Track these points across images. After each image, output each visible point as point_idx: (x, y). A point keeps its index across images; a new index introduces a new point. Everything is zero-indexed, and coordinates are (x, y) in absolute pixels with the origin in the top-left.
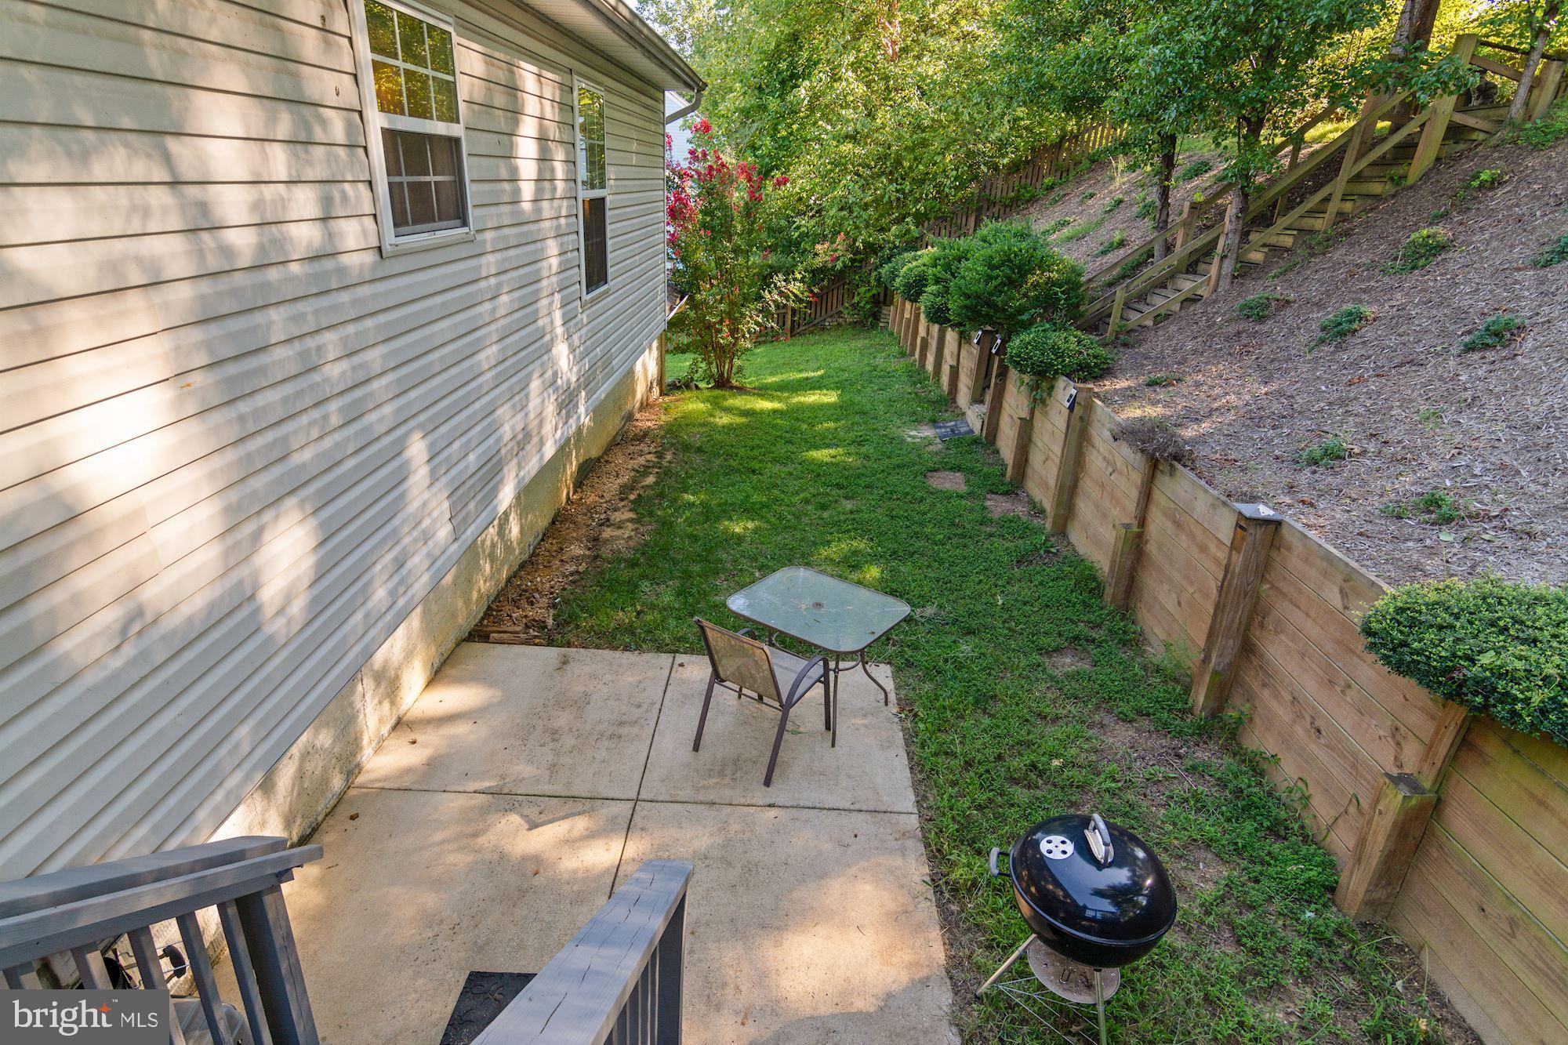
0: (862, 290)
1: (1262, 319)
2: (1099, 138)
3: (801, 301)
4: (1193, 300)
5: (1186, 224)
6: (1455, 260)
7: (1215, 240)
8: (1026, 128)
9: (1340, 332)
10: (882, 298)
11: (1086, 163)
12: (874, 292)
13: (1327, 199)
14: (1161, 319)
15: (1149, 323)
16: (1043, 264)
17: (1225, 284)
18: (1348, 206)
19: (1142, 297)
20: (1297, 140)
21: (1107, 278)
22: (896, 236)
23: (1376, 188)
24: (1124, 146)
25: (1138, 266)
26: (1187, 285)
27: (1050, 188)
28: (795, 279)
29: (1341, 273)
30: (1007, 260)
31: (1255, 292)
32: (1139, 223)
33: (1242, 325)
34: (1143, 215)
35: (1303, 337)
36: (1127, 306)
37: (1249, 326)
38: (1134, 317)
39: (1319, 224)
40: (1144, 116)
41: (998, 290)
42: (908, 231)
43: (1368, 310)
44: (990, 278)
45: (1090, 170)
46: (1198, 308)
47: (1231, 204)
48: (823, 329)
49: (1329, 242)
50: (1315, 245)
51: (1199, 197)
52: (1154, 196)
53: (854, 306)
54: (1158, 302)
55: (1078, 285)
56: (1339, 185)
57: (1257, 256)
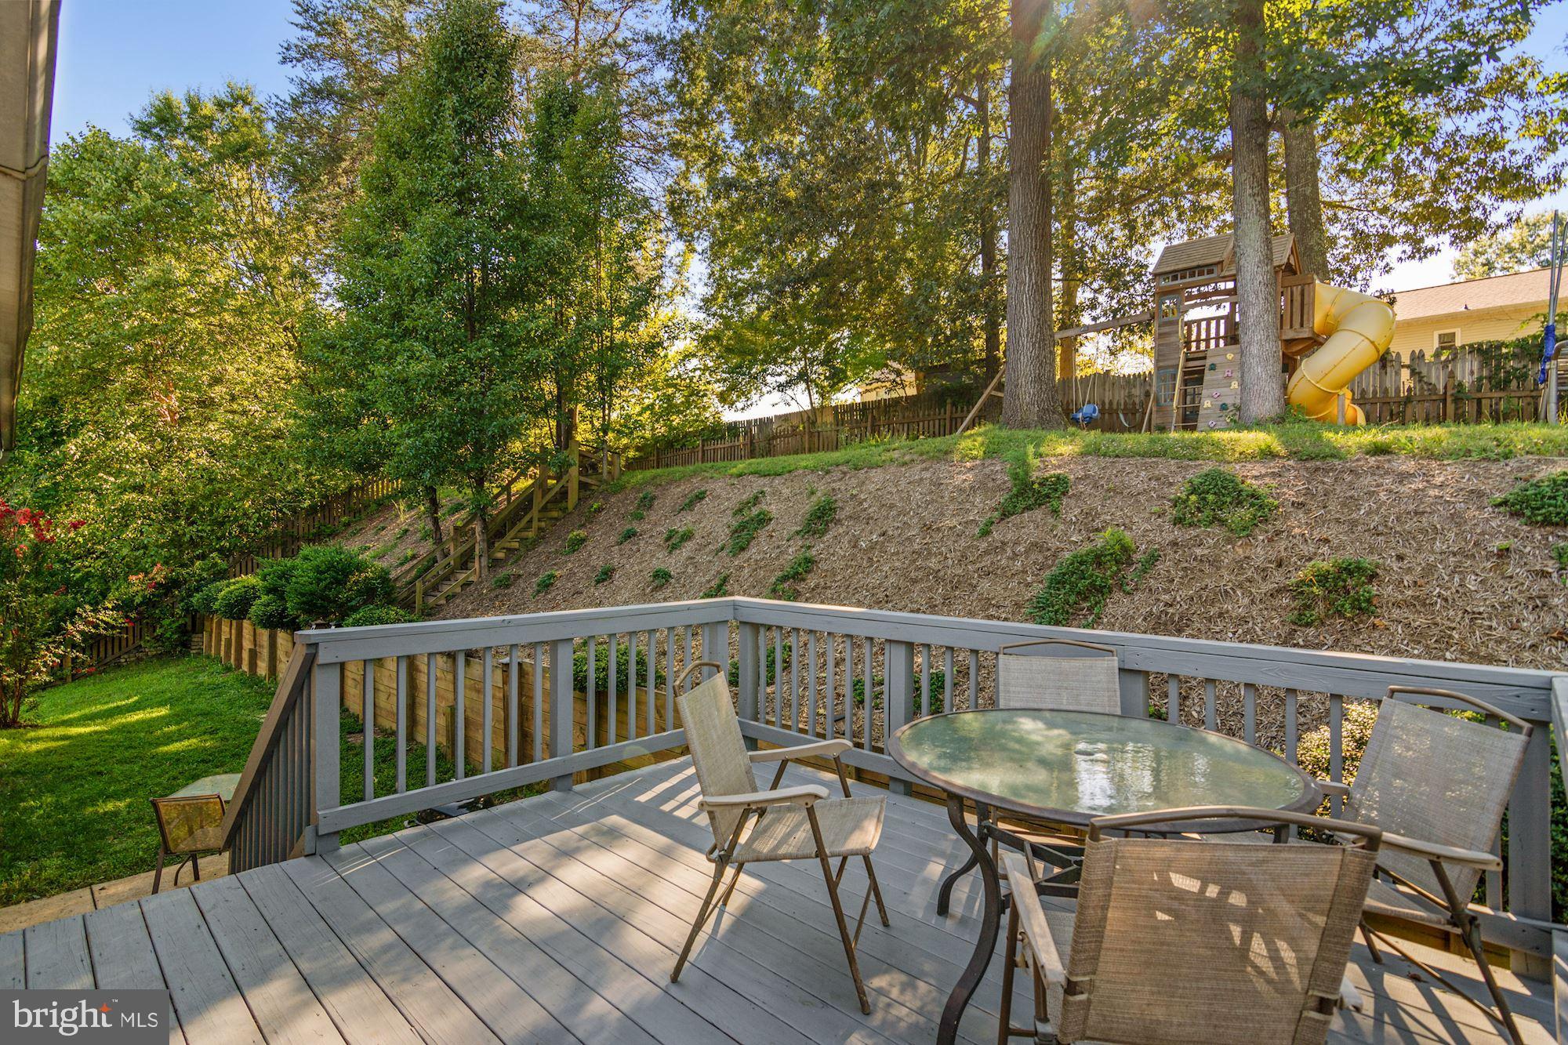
0: (166, 622)
1: (507, 587)
2: (380, 488)
3: (113, 627)
4: (466, 584)
5: (454, 539)
6: (590, 544)
7: (473, 548)
8: (319, 481)
9: (546, 586)
10: (189, 628)
11: (374, 506)
12: (181, 622)
13: (530, 521)
14: (449, 598)
15: (443, 602)
16: (360, 567)
17: (485, 572)
18: (543, 524)
19: (435, 588)
20: (506, 489)
21: (408, 579)
22: (203, 570)
23: (555, 514)
24: (402, 493)
25: (427, 569)
26: (462, 576)
27: (347, 525)
28: (106, 609)
29: (543, 557)
30: (331, 566)
31: (502, 573)
32: (423, 543)
33: (498, 591)
34: (424, 538)
35: (530, 591)
36: (426, 594)
37: (502, 592)
38: (431, 600)
39: (531, 534)
40: (410, 475)
41: (327, 587)
42: (216, 564)
43: (557, 573)
44: (319, 580)
45: (378, 511)
46: (472, 587)
47: (477, 526)
48: (119, 666)
49: (535, 543)
50: (531, 545)
51: (459, 524)
52: (430, 526)
53: (158, 639)
54: (446, 588)
55: (389, 580)
56: (535, 513)
57: (500, 555)
